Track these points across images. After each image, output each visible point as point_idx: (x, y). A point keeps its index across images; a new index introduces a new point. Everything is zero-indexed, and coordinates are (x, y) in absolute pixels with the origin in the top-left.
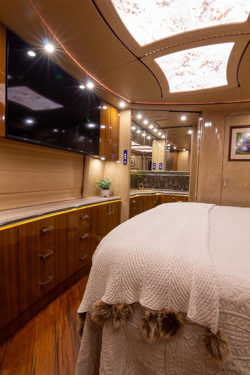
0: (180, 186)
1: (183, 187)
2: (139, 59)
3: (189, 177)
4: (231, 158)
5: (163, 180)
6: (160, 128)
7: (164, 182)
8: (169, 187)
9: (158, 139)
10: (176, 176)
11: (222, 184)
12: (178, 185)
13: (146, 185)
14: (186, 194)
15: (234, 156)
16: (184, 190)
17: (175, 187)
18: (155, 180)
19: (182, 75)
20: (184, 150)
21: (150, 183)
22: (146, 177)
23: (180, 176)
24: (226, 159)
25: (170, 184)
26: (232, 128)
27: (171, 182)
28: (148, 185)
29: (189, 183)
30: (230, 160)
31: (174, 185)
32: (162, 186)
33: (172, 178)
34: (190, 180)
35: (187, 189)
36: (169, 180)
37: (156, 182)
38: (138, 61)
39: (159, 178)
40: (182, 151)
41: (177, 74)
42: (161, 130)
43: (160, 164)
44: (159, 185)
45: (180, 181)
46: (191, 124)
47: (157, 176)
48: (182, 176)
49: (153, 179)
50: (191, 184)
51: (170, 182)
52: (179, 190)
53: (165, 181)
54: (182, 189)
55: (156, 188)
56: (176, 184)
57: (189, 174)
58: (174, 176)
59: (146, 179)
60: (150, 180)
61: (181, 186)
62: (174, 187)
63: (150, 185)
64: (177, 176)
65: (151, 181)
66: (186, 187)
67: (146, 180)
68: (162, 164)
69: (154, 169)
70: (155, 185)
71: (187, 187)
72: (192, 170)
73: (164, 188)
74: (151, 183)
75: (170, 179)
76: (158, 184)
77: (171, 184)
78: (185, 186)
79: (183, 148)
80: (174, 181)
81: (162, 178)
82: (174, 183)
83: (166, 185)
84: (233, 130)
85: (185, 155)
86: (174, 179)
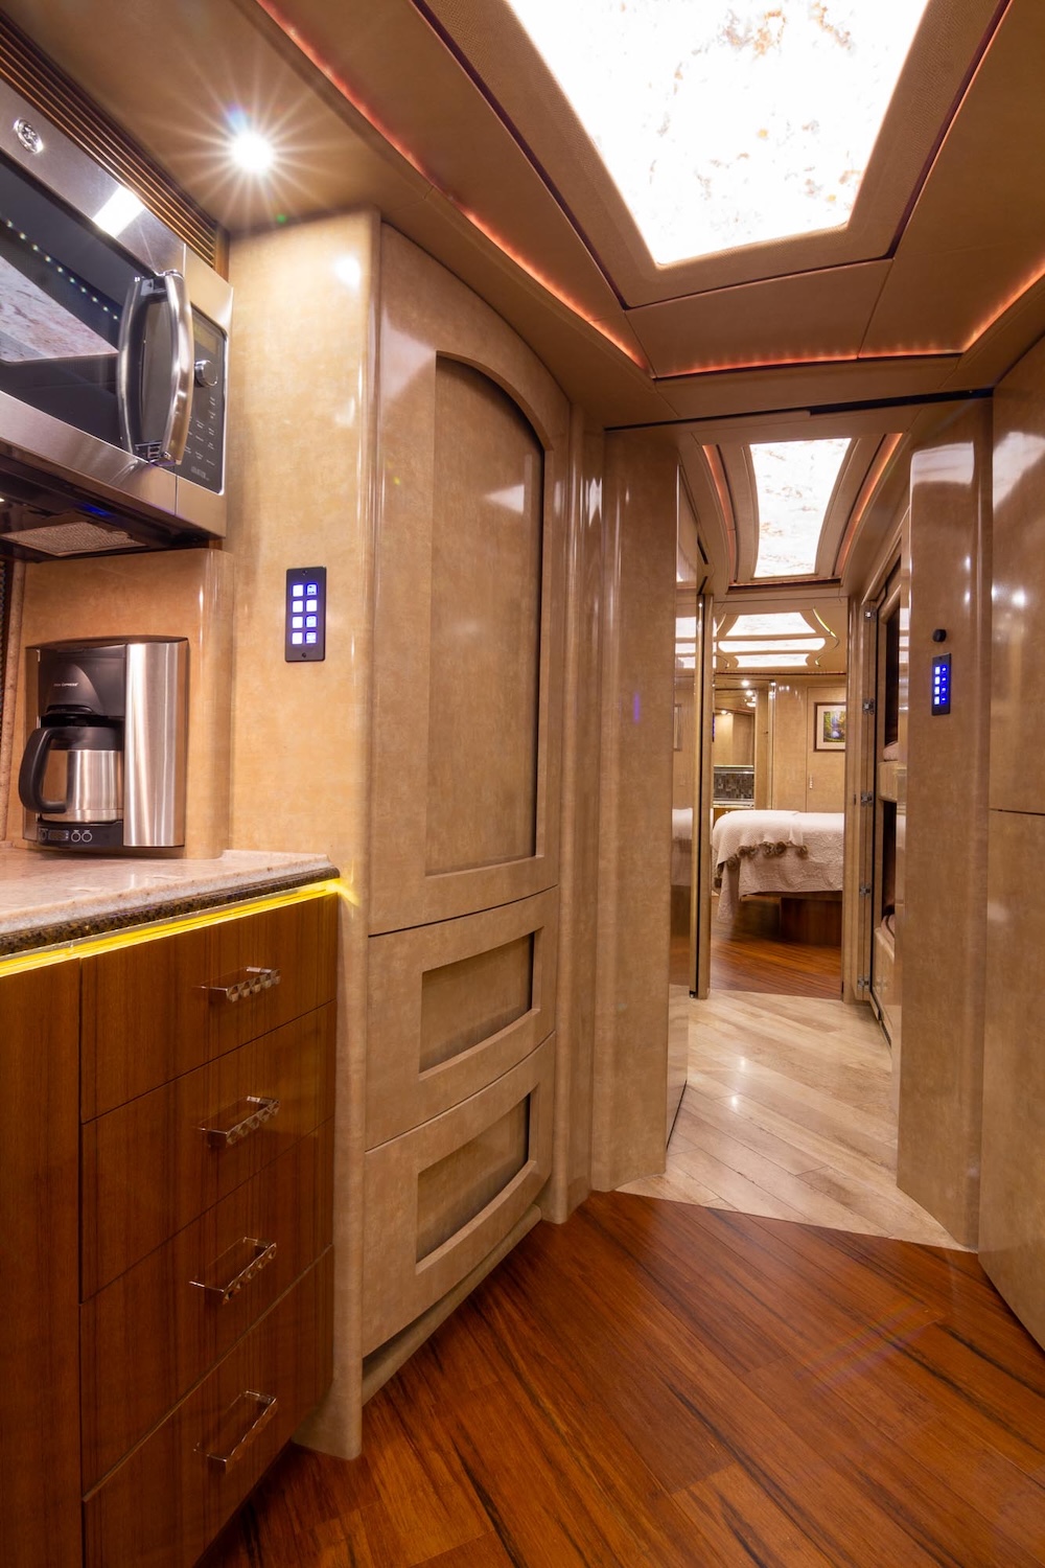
0: (738, 791)
1: (742, 793)
3: (753, 775)
4: (817, 747)
10: (729, 774)
11: (807, 784)
12: (735, 790)
14: (751, 802)
15: (821, 745)
16: (745, 797)
20: (724, 712)
23: (738, 775)
24: (812, 749)
26: (817, 705)
29: (753, 785)
30: (816, 750)
31: (727, 790)
33: (723, 777)
34: (755, 780)
40: (720, 714)
45: (738, 781)
48: (741, 774)
50: (757, 787)
52: (737, 797)
54: (742, 795)
56: (730, 787)
57: (753, 770)
58: (727, 774)
61: (740, 791)
62: (728, 792)
64: (732, 775)
71: (750, 792)
72: (758, 763)
75: (720, 780)
77: (721, 787)
78: (747, 792)
79: (722, 709)
80: (730, 782)
82: (727, 787)
84: (819, 707)
85: (725, 722)
86: (726, 780)
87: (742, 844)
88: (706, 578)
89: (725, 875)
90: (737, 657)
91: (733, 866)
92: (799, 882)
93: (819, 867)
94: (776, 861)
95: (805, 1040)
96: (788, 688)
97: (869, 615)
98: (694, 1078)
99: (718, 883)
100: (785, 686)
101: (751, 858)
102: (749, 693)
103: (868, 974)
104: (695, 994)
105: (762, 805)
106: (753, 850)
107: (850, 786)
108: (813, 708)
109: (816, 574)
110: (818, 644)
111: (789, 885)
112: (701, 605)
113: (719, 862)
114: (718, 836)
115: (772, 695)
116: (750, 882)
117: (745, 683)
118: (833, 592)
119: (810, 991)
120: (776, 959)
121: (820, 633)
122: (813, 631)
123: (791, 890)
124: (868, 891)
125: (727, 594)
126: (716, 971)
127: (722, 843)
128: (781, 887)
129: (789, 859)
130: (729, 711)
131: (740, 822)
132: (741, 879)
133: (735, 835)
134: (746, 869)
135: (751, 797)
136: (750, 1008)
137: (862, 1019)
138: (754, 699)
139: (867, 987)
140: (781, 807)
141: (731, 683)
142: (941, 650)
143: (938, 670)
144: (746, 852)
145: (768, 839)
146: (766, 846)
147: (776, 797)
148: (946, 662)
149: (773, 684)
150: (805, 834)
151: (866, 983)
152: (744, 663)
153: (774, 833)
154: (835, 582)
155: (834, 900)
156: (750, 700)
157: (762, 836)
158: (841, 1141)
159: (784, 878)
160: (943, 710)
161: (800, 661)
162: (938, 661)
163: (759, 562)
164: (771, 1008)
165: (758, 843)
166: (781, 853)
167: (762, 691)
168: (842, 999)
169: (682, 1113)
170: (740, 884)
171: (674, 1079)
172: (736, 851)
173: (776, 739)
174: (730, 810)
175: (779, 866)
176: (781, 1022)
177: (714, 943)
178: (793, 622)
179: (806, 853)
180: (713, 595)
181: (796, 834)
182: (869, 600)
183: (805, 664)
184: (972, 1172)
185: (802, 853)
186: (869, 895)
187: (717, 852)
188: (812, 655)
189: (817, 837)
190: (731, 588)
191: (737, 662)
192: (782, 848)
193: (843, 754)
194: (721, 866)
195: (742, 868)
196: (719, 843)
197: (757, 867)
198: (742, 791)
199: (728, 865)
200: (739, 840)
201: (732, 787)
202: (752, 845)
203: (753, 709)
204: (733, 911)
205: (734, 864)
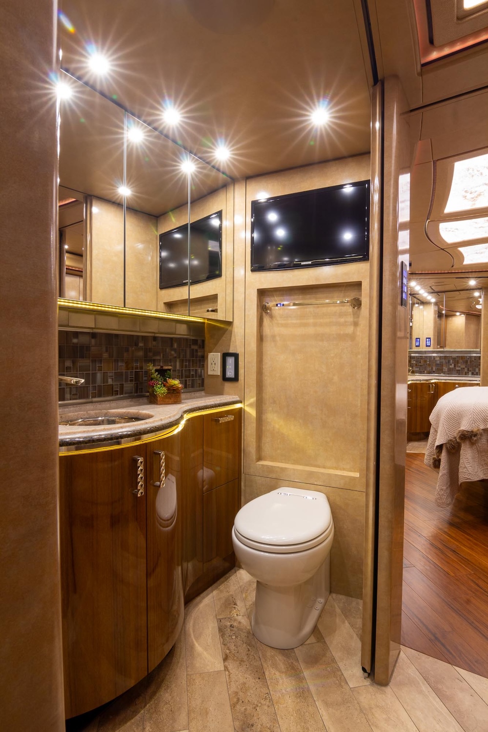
0: (466, 369)
1: (470, 371)
2: (443, 249)
3: (479, 357)
5: (440, 362)
6: (433, 292)
7: (441, 365)
8: (450, 372)
9: (423, 303)
10: (459, 356)
12: (464, 368)
13: (415, 369)
14: (477, 379)
16: (473, 374)
17: (459, 370)
18: (428, 363)
19: (482, 253)
20: (458, 314)
21: (420, 366)
22: (414, 358)
23: (466, 356)
25: (451, 367)
27: (453, 365)
28: (418, 369)
29: (480, 365)
31: (457, 368)
32: (439, 371)
33: (454, 359)
34: (482, 361)
35: (477, 373)
36: (449, 361)
37: (429, 365)
38: (442, 250)
39: (434, 359)
40: (455, 315)
41: (477, 253)
42: (436, 294)
43: (427, 338)
44: (434, 369)
45: (467, 362)
46: (480, 287)
47: (430, 356)
48: (469, 356)
49: (425, 361)
50: (483, 367)
51: (451, 365)
52: (466, 374)
53: (444, 363)
54: (470, 373)
55: (429, 373)
56: (460, 367)
57: (479, 352)
58: (457, 357)
59: (414, 360)
60: (420, 362)
61: (468, 370)
62: (457, 370)
63: (420, 369)
64: (462, 356)
65: (422, 363)
66: (475, 371)
67: (415, 362)
68: (430, 338)
69: (419, 346)
70: (429, 369)
71: (477, 370)
72: (484, 347)
73: (442, 372)
74: (422, 366)
75: (451, 361)
76: (432, 368)
79: (456, 312)
80: (458, 362)
81: (439, 359)
82: (457, 366)
83: (445, 369)
85: (459, 321)
86: (456, 361)
87: (463, 428)
89: (444, 456)
91: (453, 449)
99: (436, 464)
101: (473, 444)
102: (477, 294)
105: (487, 381)
106: (475, 435)
113: (437, 443)
114: (438, 416)
117: (472, 283)
130: (462, 313)
132: (461, 465)
133: (455, 417)
134: (467, 455)
135: (478, 374)
141: (459, 283)
144: (468, 437)
156: (478, 303)
165: (482, 427)
170: (460, 470)
172: (455, 434)
187: (436, 431)
191: (461, 257)
194: (440, 448)
195: (461, 452)
196: (437, 423)
197: (479, 452)
198: (470, 369)
199: (447, 448)
200: (459, 424)
201: (462, 366)
202: (475, 430)
203: (480, 310)
204: (452, 494)
205: (454, 447)
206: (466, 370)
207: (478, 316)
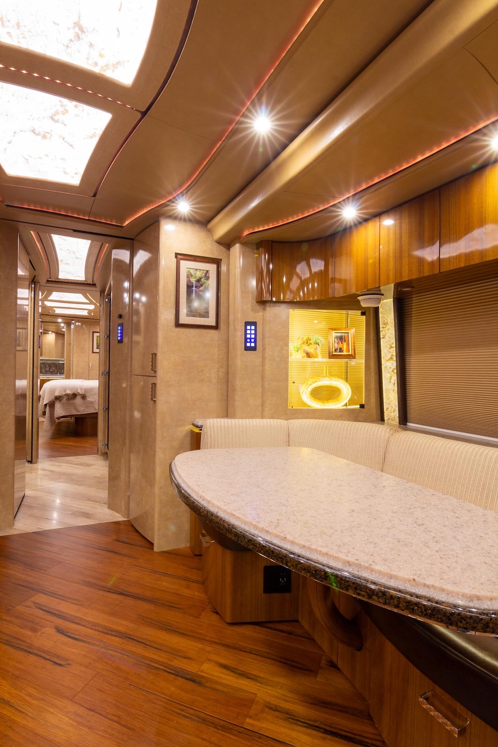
2: (46, 308)
3: (64, 363)
4: (94, 351)
8: (46, 373)
10: (52, 363)
11: (89, 367)
14: (62, 376)
16: (60, 374)
17: (52, 372)
19: (64, 311)
20: (50, 332)
24: (91, 352)
26: (93, 332)
27: (48, 368)
29: (64, 368)
30: (93, 352)
33: (49, 364)
34: (65, 366)
36: (46, 366)
40: (47, 333)
41: (61, 311)
45: (56, 366)
46: (64, 322)
48: (57, 363)
50: (66, 369)
52: (56, 374)
53: (43, 367)
54: (58, 373)
57: (64, 361)
71: (62, 371)
72: (66, 358)
80: (51, 367)
82: (50, 369)
83: (43, 371)
84: (94, 333)
85: (51, 337)
86: (50, 365)
87: (56, 395)
88: (35, 276)
89: (47, 409)
90: (55, 309)
91: (51, 405)
92: (82, 409)
93: (92, 403)
94: (72, 401)
95: (79, 471)
96: (80, 324)
97: (107, 300)
98: (28, 492)
99: (44, 413)
100: (79, 322)
101: (60, 401)
102: (62, 325)
103: (106, 442)
104: (31, 462)
105: (68, 377)
106: (61, 397)
107: (101, 367)
108: (91, 334)
109: (86, 281)
110: (92, 307)
111: (78, 411)
112: (33, 286)
113: (44, 403)
115: (72, 327)
116: (59, 411)
117: (60, 320)
118: (94, 289)
119: (85, 453)
120: (71, 444)
121: (91, 303)
122: (89, 302)
123: (79, 413)
124: (106, 409)
125: (46, 283)
126: (41, 452)
127: (46, 396)
128: (75, 413)
129: (78, 400)
130: (53, 332)
131: (56, 385)
132: (55, 411)
133: (52, 390)
134: (58, 406)
135: (63, 373)
136: (57, 464)
137: (105, 460)
138: (65, 327)
139: (106, 447)
140: (77, 378)
141: (52, 320)
142: (120, 321)
143: (119, 328)
144: (58, 398)
145: (68, 392)
146: (67, 395)
147: (74, 373)
148: (122, 325)
149: (73, 322)
150: (85, 389)
151: (106, 445)
152: (58, 311)
153: (71, 389)
154: (94, 285)
155: (94, 416)
157: (65, 391)
158: (89, 500)
159: (76, 409)
160: (121, 341)
161: (85, 313)
162: (119, 325)
163: (60, 273)
164: (68, 462)
165: (64, 394)
166: (74, 397)
167: (68, 324)
168: (98, 454)
169: (22, 505)
170: (55, 413)
171: (18, 495)
172: (53, 398)
173: (75, 347)
174: (49, 380)
175: (73, 403)
176: (70, 466)
177: (41, 441)
178: (78, 297)
179: (85, 397)
180: (39, 283)
181: (81, 389)
182: (107, 295)
183: (87, 314)
184: (129, 494)
185: (84, 397)
186: (107, 411)
187: (44, 399)
188: (90, 311)
189: (90, 390)
190: (48, 281)
191: (54, 311)
192: (74, 396)
193: (98, 354)
194: (46, 405)
195: (55, 405)
196: (44, 395)
197: (63, 404)
198: (59, 371)
199: (49, 405)
200: (54, 393)
201: (53, 369)
202: (61, 395)
203: (64, 332)
204: (52, 425)
205: (52, 404)
206: (56, 371)
207: (63, 335)
